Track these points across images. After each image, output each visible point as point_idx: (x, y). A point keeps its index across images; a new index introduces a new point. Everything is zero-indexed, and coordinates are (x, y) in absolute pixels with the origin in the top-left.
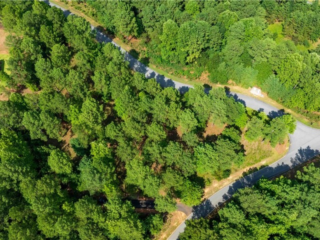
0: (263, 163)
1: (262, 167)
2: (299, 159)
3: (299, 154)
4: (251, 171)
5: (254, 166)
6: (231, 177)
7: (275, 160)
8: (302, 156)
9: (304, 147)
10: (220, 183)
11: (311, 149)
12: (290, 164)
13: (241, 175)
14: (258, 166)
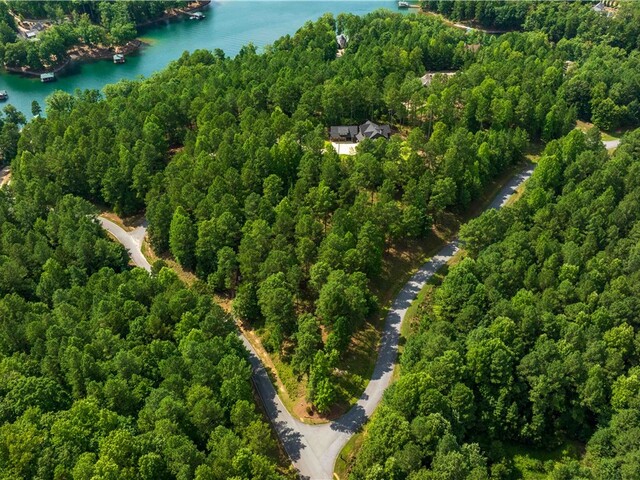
0: (282, 389)
1: (276, 388)
2: (285, 432)
3: (292, 433)
4: (272, 376)
5: (278, 379)
6: (265, 354)
7: (284, 403)
8: (289, 437)
9: (303, 441)
10: (259, 345)
11: (301, 451)
12: (277, 420)
13: (267, 366)
14: (278, 383)
